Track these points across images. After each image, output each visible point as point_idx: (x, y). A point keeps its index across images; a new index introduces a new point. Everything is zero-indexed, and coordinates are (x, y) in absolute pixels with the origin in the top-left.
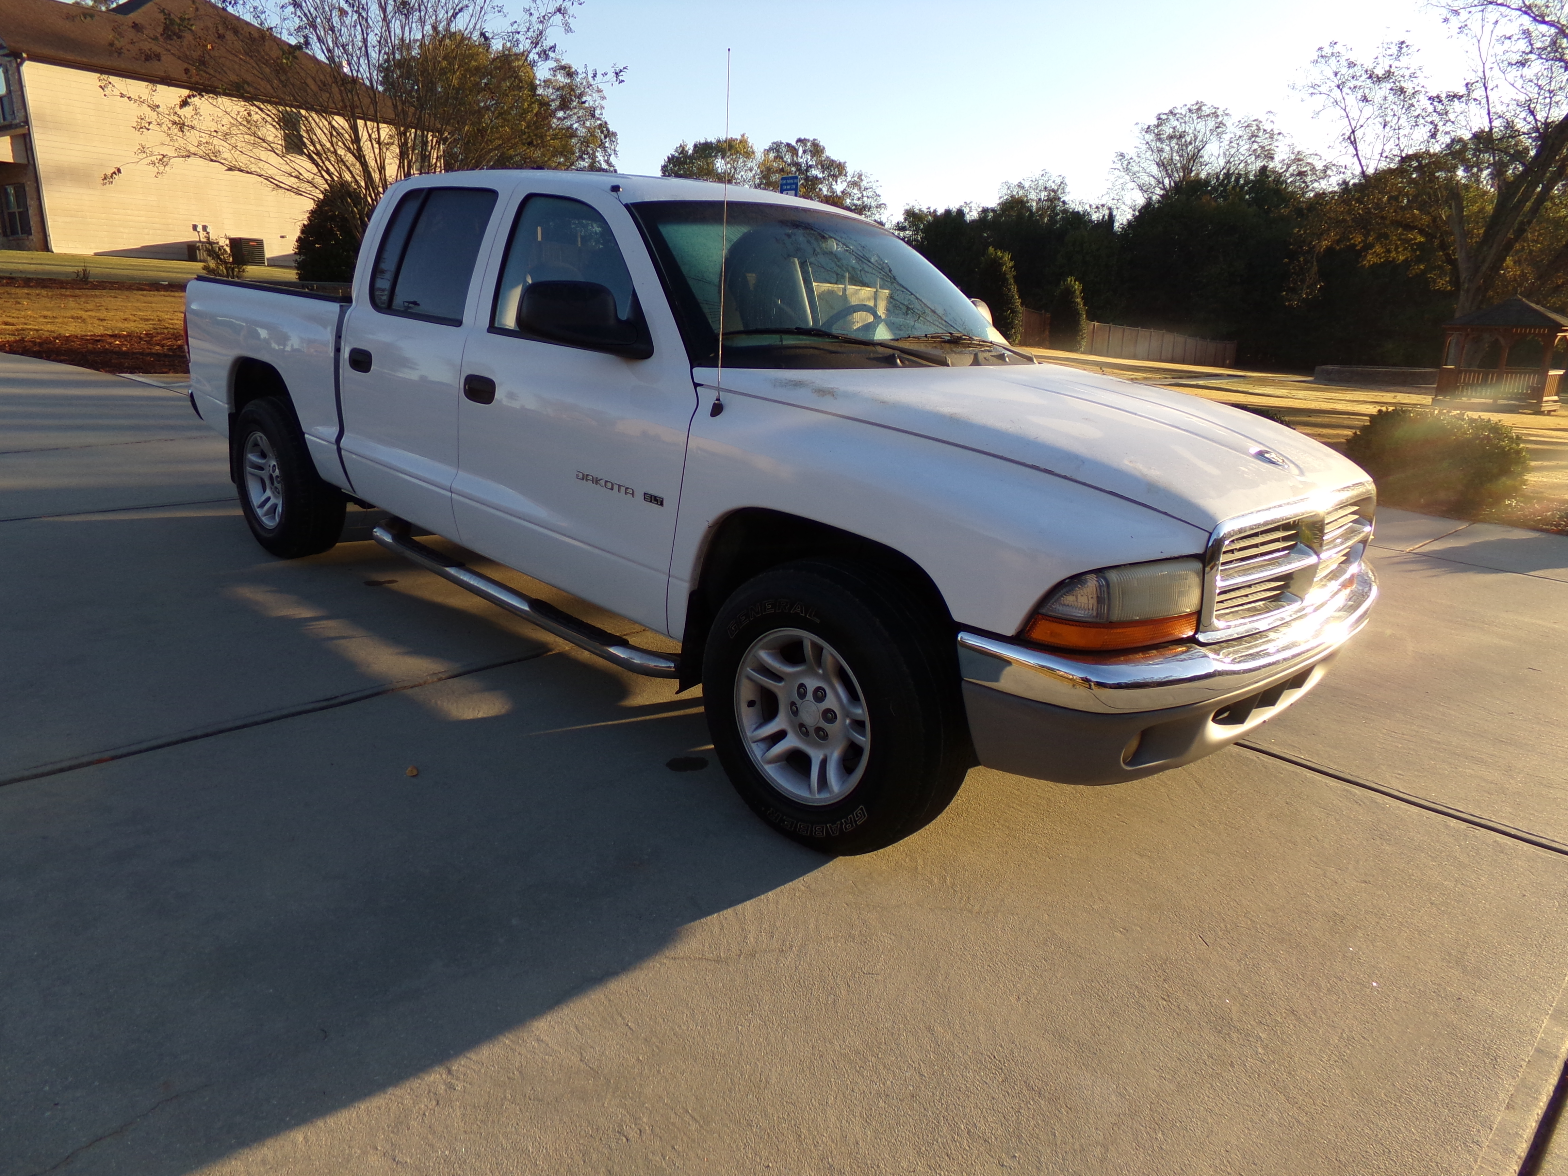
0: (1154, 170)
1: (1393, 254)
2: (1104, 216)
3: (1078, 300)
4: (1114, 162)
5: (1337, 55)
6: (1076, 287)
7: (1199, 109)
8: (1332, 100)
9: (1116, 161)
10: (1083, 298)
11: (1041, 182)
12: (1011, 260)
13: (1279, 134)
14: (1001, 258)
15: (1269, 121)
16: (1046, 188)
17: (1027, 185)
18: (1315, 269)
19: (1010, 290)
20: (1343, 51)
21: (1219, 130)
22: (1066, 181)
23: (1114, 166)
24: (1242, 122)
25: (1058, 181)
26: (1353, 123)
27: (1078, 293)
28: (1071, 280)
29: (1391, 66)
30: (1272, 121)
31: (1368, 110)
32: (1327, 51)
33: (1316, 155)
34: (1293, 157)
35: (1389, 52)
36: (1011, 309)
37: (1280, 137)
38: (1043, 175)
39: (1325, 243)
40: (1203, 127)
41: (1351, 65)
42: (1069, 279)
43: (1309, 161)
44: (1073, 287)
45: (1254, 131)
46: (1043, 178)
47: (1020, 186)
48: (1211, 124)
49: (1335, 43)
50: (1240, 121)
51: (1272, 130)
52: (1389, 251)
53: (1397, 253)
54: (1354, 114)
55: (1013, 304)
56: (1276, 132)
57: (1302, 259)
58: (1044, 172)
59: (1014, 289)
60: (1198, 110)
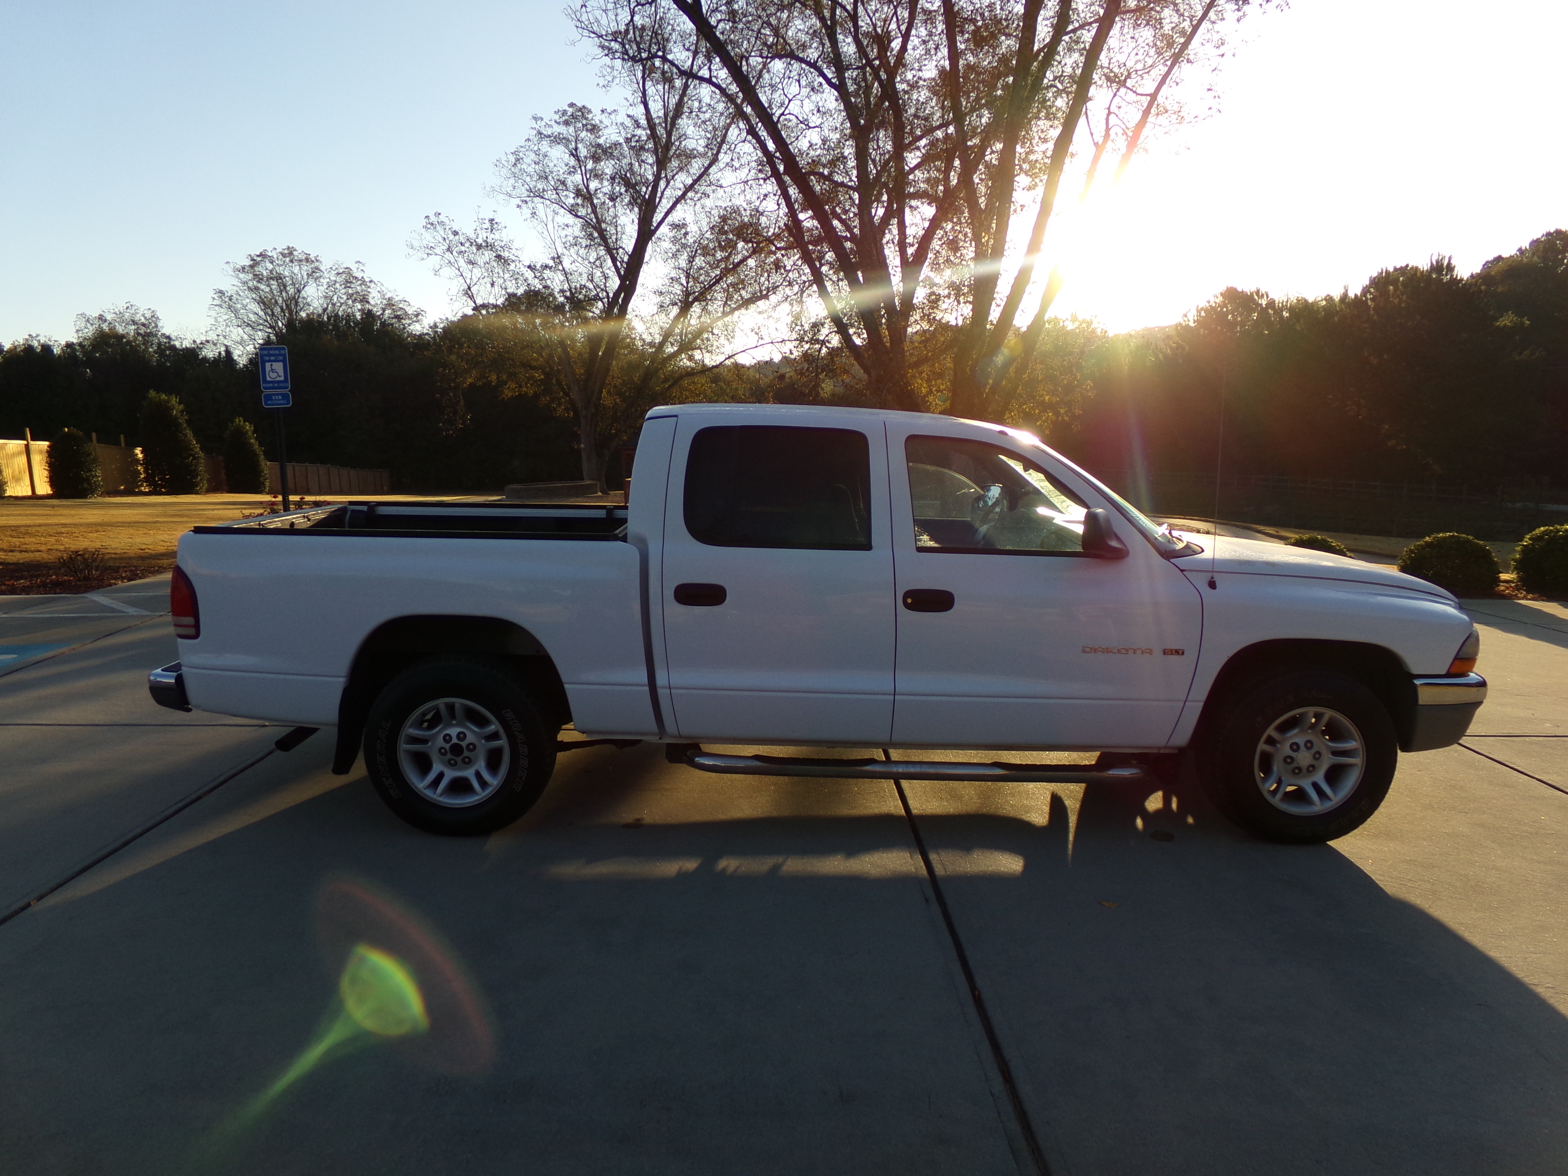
0: (255, 307)
1: (525, 389)
2: (220, 353)
3: (252, 441)
4: (214, 299)
5: (442, 223)
6: (248, 428)
7: (291, 254)
8: (447, 261)
9: (216, 298)
10: (256, 439)
11: (127, 315)
12: (180, 403)
13: (371, 281)
14: (168, 401)
15: (359, 270)
16: (133, 321)
17: (109, 317)
18: (462, 403)
19: (186, 435)
20: (446, 220)
21: (316, 275)
22: (158, 314)
23: (216, 302)
24: (334, 268)
25: (148, 315)
26: (468, 281)
27: (250, 433)
28: (240, 421)
29: (487, 237)
30: (362, 270)
31: (477, 273)
32: (433, 219)
33: (405, 301)
34: (385, 302)
35: (485, 226)
36: (192, 455)
37: (372, 285)
38: (127, 308)
39: (470, 380)
40: (300, 271)
41: (456, 233)
42: (237, 420)
43: (401, 306)
44: (244, 428)
45: (349, 278)
46: (129, 311)
47: (101, 318)
48: (306, 268)
49: (439, 214)
50: (331, 268)
51: (362, 278)
52: (521, 386)
53: (527, 387)
54: (467, 274)
55: (192, 450)
56: (367, 280)
57: (451, 394)
58: (128, 305)
59: (190, 434)
60: (289, 253)
